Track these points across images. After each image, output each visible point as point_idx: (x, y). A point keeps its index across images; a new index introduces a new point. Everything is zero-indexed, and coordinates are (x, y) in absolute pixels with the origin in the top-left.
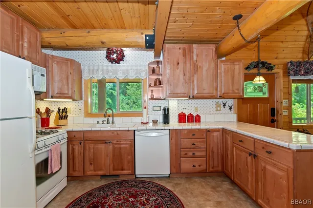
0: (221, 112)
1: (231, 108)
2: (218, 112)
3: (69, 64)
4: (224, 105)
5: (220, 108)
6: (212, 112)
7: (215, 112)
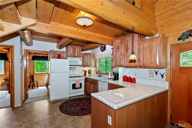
0: (154, 78)
1: (162, 76)
2: (152, 78)
3: (89, 55)
4: (156, 73)
5: (153, 75)
6: (147, 77)
7: (149, 78)
